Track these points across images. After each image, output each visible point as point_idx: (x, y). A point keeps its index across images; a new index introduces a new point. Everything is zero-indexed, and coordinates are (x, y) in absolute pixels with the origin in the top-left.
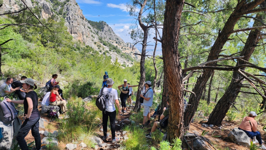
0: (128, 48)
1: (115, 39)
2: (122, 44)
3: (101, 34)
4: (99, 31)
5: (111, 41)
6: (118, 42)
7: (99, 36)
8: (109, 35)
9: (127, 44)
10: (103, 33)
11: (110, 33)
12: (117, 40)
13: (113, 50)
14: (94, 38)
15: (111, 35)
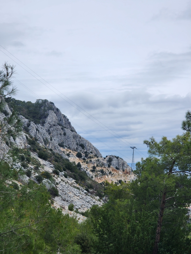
0: (110, 170)
1: (75, 147)
2: (93, 160)
3: (37, 130)
5: (65, 150)
6: (83, 155)
7: (29, 134)
8: (61, 134)
9: (107, 159)
10: (43, 130)
11: (62, 129)
12: (80, 148)
13: (63, 173)
14: (14, 139)
15: (65, 134)
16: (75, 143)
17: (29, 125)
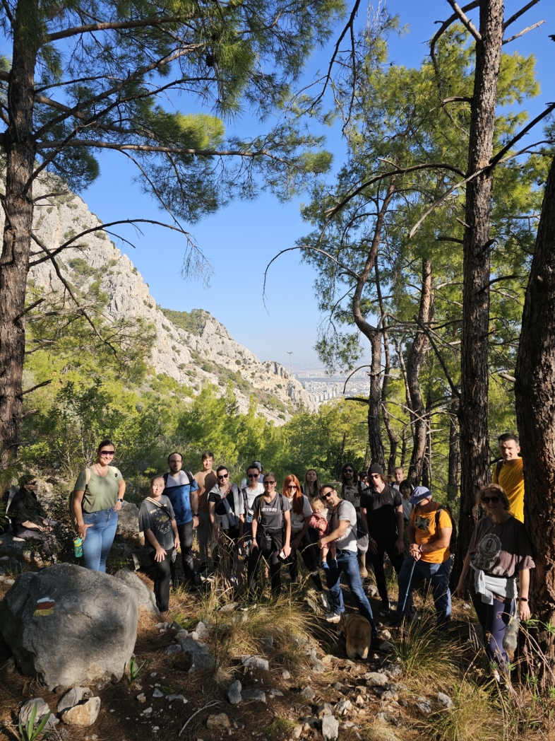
0: (269, 375)
1: (234, 354)
2: (252, 366)
3: (197, 342)
4: (192, 335)
5: (224, 358)
6: (242, 362)
7: (191, 348)
8: (219, 344)
9: (265, 364)
10: (202, 340)
11: (220, 338)
12: (239, 356)
13: (228, 384)
14: (179, 355)
15: (223, 343)
16: (234, 351)
17: (188, 337)
